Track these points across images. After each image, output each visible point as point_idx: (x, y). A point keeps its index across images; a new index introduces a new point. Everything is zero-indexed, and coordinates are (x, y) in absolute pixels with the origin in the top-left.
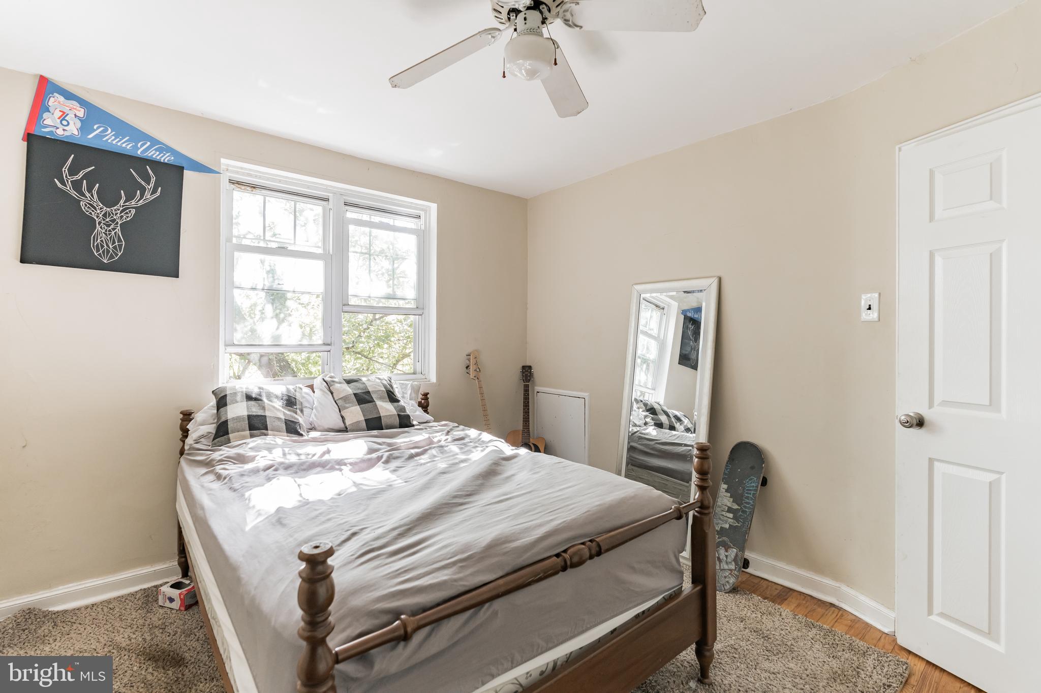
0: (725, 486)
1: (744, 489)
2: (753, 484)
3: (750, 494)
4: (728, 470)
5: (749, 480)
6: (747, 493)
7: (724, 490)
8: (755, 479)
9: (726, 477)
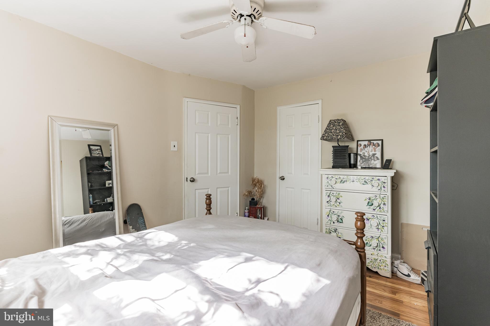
0: (131, 227)
1: (139, 224)
2: (142, 221)
3: (143, 225)
4: (129, 219)
5: (140, 219)
6: (141, 225)
7: (131, 229)
8: (142, 218)
9: (130, 222)
